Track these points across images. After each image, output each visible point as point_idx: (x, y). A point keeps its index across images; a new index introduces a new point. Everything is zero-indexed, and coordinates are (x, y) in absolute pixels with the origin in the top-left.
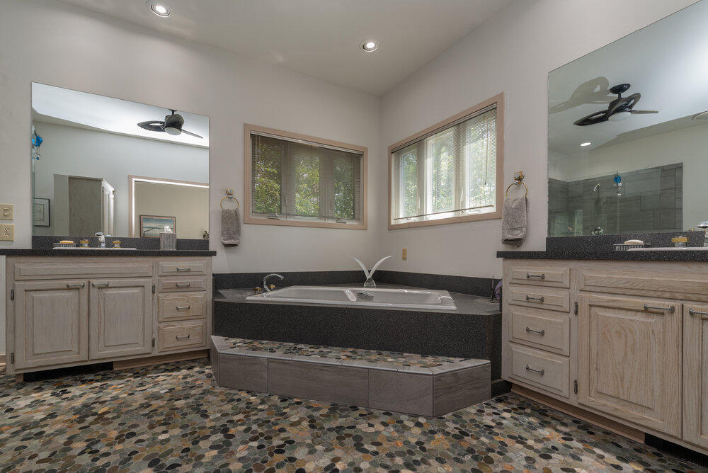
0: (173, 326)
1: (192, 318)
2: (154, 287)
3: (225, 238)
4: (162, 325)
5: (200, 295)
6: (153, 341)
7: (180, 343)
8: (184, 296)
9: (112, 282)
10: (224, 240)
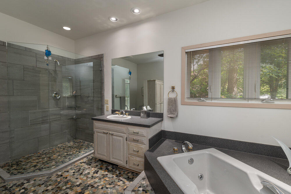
0: (133, 158)
1: (140, 156)
2: (127, 138)
3: (169, 113)
4: (129, 156)
5: (143, 146)
6: (127, 161)
7: (135, 167)
8: (137, 145)
9: (115, 133)
10: (168, 114)
